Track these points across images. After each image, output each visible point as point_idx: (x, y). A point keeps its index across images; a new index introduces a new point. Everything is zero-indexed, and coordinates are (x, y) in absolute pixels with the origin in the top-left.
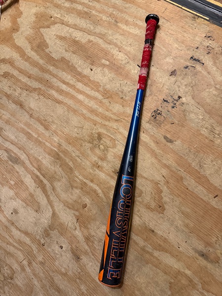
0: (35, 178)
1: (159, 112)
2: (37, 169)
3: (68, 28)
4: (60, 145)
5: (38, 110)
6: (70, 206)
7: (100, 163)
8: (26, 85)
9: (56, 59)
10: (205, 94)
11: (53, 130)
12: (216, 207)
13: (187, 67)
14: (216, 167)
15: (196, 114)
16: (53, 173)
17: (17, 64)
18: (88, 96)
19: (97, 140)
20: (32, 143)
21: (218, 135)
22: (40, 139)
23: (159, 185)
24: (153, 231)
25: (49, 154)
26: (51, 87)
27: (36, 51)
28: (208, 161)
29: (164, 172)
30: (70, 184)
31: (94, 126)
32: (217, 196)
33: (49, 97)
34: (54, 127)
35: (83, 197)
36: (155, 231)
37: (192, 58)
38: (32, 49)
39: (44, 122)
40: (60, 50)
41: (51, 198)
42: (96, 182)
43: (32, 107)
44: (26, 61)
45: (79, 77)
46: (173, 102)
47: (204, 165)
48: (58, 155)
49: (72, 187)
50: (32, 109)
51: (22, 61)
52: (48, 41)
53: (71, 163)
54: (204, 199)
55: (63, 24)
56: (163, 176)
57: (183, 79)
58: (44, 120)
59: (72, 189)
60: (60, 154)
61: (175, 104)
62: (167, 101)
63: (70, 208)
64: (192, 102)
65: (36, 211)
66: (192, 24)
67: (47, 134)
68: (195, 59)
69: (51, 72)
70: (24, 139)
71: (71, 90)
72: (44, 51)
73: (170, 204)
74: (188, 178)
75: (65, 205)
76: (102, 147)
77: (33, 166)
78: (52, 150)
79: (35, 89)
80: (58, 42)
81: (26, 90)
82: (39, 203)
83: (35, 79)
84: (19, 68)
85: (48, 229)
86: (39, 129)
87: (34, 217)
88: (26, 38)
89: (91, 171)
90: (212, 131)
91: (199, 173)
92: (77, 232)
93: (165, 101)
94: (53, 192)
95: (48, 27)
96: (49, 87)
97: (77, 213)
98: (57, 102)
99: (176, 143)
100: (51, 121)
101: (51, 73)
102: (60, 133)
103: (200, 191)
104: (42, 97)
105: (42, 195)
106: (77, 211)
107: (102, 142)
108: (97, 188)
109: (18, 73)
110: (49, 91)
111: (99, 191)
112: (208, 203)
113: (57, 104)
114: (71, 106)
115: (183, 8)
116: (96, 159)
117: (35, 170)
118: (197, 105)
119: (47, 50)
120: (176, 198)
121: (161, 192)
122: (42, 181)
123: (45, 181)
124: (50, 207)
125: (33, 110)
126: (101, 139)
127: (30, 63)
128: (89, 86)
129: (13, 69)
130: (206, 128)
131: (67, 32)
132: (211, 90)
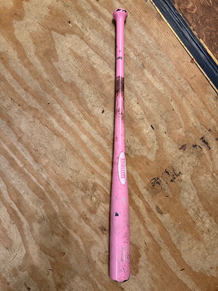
0: (11, 212)
1: (158, 181)
2: (15, 203)
3: (88, 47)
4: (48, 184)
5: (29, 135)
6: (46, 251)
7: (88, 216)
8: (20, 98)
9: (65, 80)
10: (202, 178)
11: (43, 164)
12: (180, 278)
13: (195, 146)
14: (190, 246)
15: (190, 194)
16: (34, 212)
17: (12, 64)
18: (92, 139)
19: (91, 191)
20: (15, 172)
21: (201, 218)
22: (26, 170)
23: (139, 250)
24: (123, 289)
25: (34, 191)
26: (52, 113)
27: (41, 58)
28: (186, 239)
29: (148, 239)
30: (51, 229)
31: (91, 174)
32: (183, 269)
33: (47, 125)
34: (45, 161)
35: (62, 246)
36: (125, 289)
37: (202, 138)
38: (36, 53)
39: (34, 152)
40: (72, 71)
41: (27, 238)
42: (79, 233)
43: (23, 130)
44: (25, 66)
45: (87, 114)
46: (173, 175)
47: (182, 242)
48: (44, 194)
49: (53, 233)
50: (22, 132)
51: (20, 65)
52: (59, 52)
53: (57, 207)
54: (173, 270)
55: (82, 38)
56: (145, 243)
57: (188, 157)
58: (34, 149)
59: (52, 234)
60: (46, 194)
61: (175, 178)
62: (168, 173)
63: (46, 253)
64: (190, 181)
65: (7, 249)
66: (213, 104)
67: (35, 167)
68: (204, 141)
69: (55, 94)
70: (6, 165)
71: (75, 125)
72: (51, 63)
73: (144, 269)
74: (165, 249)
75: (41, 249)
76: (94, 199)
77: (11, 198)
78: (38, 187)
79: (30, 108)
80: (72, 60)
81: (19, 105)
82: (11, 240)
83: (33, 95)
84: (14, 72)
85: (18, 269)
86: (26, 158)
87: (3, 254)
88: (31, 34)
89: (77, 221)
90: (197, 213)
91: (176, 247)
92: (49, 278)
93: (167, 172)
94: (30, 233)
95: (63, 34)
96: (49, 112)
97: (53, 260)
98: (55, 134)
99: (165, 215)
100: (43, 153)
101: (54, 96)
102: (51, 170)
103: (172, 262)
104: (37, 121)
105: (17, 233)
106: (53, 257)
107: (95, 194)
108: (79, 240)
109: (12, 78)
110: (48, 117)
111: (81, 244)
112: (175, 274)
113: (55, 136)
114: (71, 144)
115: (211, 82)
116: (85, 210)
117: (13, 203)
118: (192, 185)
119: (55, 64)
120: (150, 265)
121: (140, 256)
122: (19, 218)
123: (23, 219)
124: (23, 248)
125: (24, 133)
126: (95, 190)
127: (31, 72)
128: (96, 129)
129: (5, 70)
130: (193, 210)
131: (86, 52)
132: (208, 176)
